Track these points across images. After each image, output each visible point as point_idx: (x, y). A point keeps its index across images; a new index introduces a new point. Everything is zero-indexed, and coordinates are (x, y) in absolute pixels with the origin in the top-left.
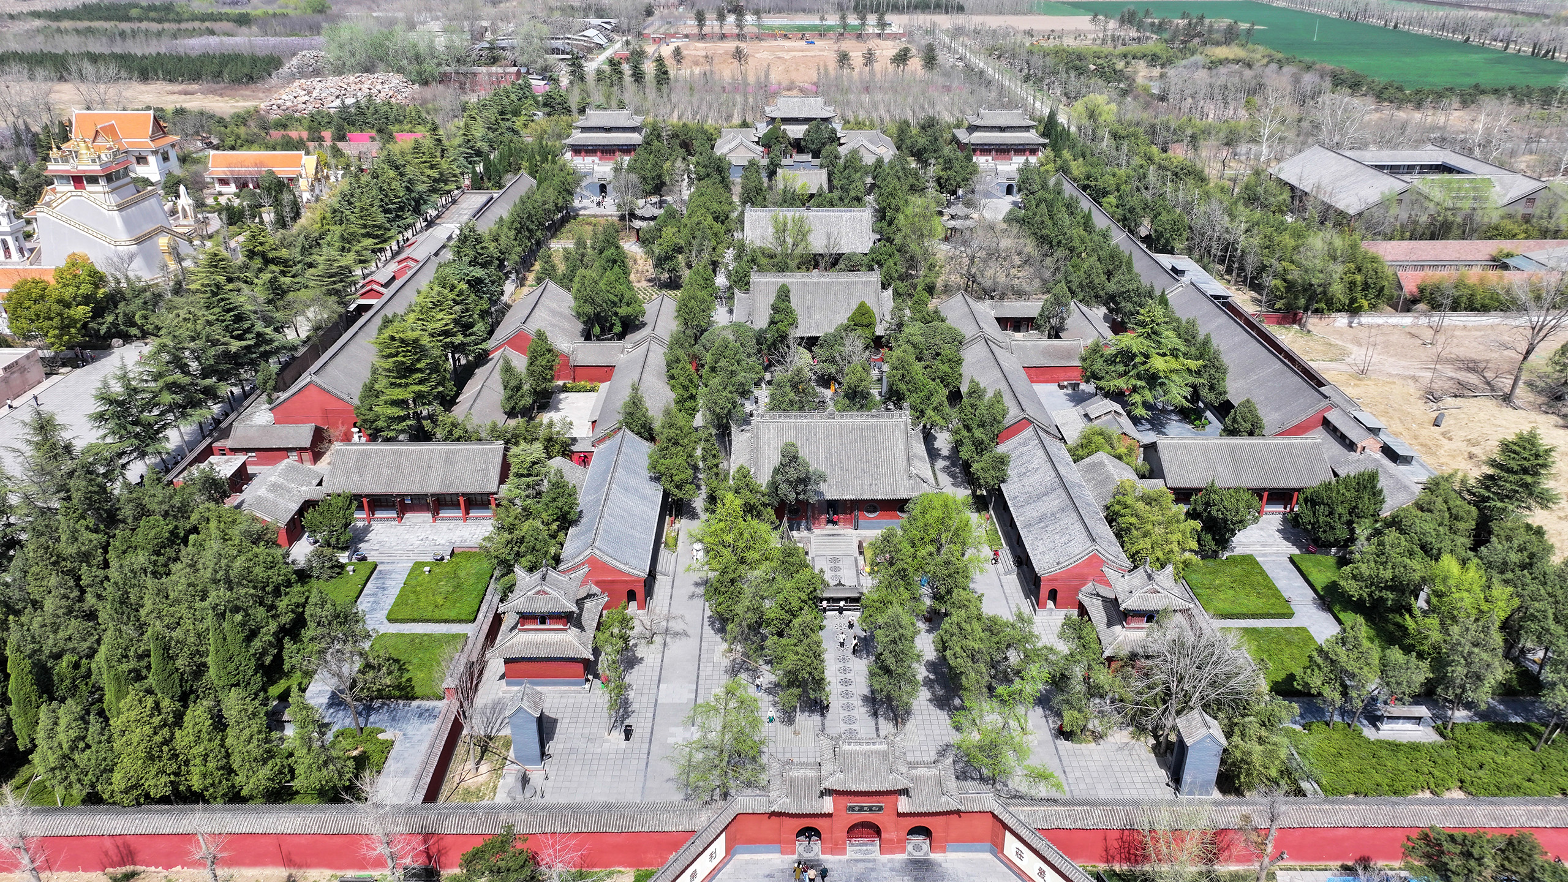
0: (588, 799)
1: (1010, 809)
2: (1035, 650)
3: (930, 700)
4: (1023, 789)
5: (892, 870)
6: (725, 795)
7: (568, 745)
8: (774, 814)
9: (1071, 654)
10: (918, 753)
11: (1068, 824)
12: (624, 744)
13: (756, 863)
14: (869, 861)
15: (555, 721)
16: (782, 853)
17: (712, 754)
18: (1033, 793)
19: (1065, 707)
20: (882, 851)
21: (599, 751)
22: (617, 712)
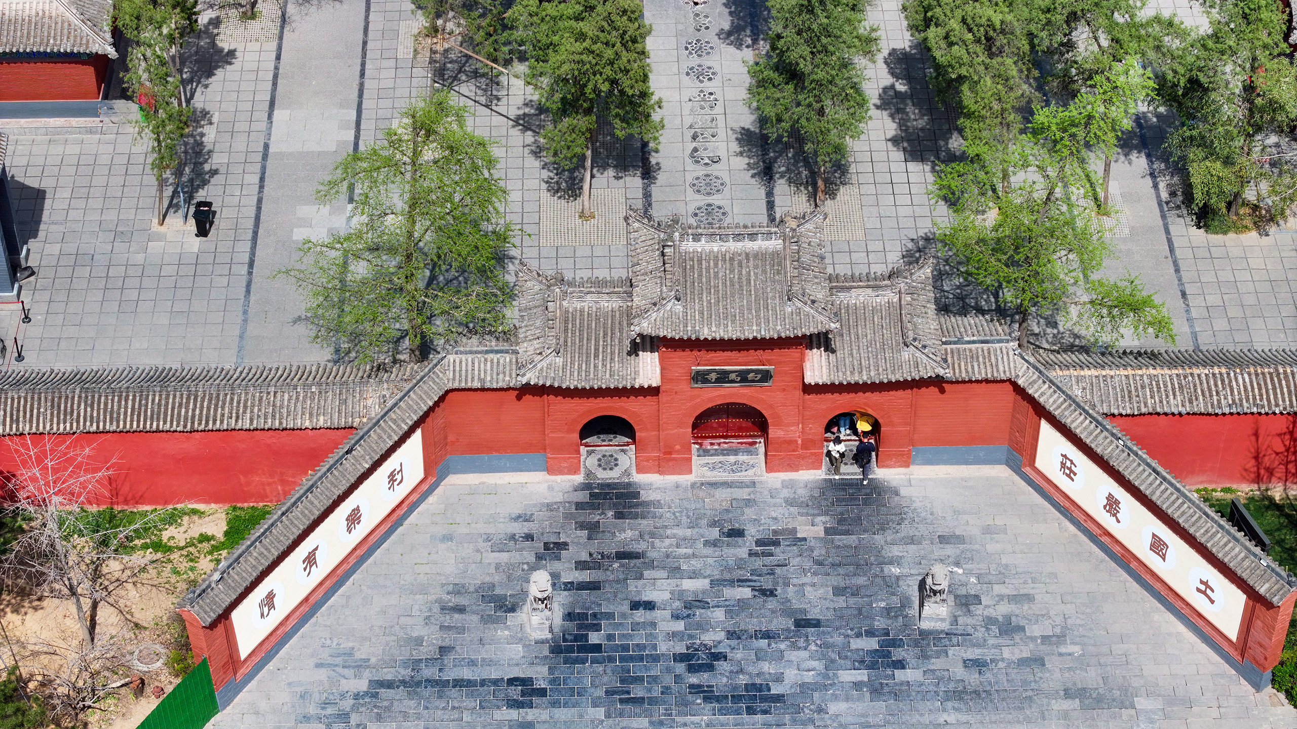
0: (120, 363)
1: (1052, 374)
2: (1133, 25)
3: (895, 141)
4: (1089, 330)
5: (790, 503)
6: (424, 350)
7: (71, 248)
8: (527, 390)
9: (1216, 37)
10: (860, 257)
11: (1175, 405)
12: (195, 243)
13: (492, 491)
14: (741, 485)
15: (39, 195)
16: (550, 471)
17: (391, 263)
18: (1106, 338)
19: (1195, 153)
20: (770, 466)
21: (139, 258)
22: (179, 173)
